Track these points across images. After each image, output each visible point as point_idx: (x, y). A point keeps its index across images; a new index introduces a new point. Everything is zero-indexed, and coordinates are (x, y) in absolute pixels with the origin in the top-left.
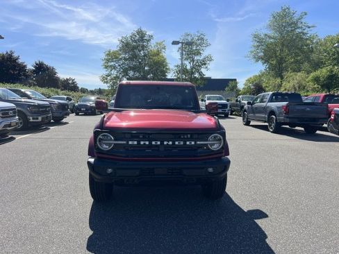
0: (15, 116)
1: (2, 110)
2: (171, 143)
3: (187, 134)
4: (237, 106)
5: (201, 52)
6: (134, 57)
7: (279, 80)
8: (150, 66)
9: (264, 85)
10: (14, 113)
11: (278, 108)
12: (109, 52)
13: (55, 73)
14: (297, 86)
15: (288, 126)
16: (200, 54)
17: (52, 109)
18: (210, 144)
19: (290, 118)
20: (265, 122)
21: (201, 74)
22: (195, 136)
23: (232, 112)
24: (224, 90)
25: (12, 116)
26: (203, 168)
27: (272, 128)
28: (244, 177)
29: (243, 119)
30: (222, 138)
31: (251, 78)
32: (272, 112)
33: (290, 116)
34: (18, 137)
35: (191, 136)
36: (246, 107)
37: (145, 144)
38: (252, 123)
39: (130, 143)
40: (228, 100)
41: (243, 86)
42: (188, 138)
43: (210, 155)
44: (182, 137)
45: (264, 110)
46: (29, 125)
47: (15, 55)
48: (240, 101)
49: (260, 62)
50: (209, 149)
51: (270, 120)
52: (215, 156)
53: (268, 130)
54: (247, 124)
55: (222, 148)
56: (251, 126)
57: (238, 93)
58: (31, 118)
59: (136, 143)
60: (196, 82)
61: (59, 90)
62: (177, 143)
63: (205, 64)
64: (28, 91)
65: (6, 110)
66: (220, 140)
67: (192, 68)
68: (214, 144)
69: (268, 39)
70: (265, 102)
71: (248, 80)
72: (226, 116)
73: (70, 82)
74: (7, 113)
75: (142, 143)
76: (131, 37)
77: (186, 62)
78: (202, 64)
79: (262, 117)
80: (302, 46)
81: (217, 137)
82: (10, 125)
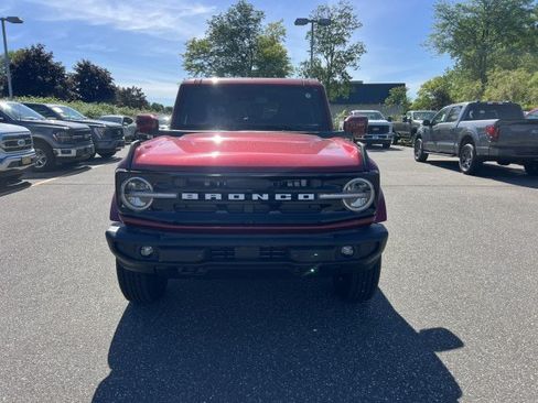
0: (30, 148)
1: (5, 138)
2: (265, 197)
3: (300, 178)
4: (405, 128)
5: (346, 38)
6: (234, 49)
7: (479, 84)
8: (259, 64)
9: (452, 94)
10: (27, 142)
11: (479, 130)
12: (194, 42)
13: (110, 80)
14: (509, 93)
15: (495, 163)
16: (344, 41)
17: (94, 136)
18: (346, 199)
19: (500, 147)
20: (454, 155)
21: (344, 76)
22: (317, 183)
23: (396, 139)
24: (383, 102)
25: (22, 148)
26: (332, 247)
27: (466, 167)
28: (415, 257)
29: (416, 151)
30: (371, 186)
31: (429, 83)
32: (468, 138)
33: (500, 143)
34: (36, 183)
35: (308, 184)
36: (421, 129)
37: (213, 199)
38: (431, 157)
39: (185, 196)
40: (390, 120)
41: (417, 96)
42: (301, 187)
43: (348, 220)
44: (290, 185)
45: (453, 133)
46: (58, 163)
47: (46, 51)
48: (410, 121)
49: (447, 54)
50: (345, 209)
51: (462, 152)
52: (356, 223)
53: (460, 171)
54: (423, 159)
55: (372, 206)
56: (430, 162)
57: (407, 106)
58: (59, 151)
59: (195, 196)
60: (336, 90)
61: (115, 107)
62: (278, 197)
63: (352, 59)
64: (57, 107)
65: (13, 137)
66: (367, 190)
67: (330, 66)
68: (355, 199)
69: (462, 13)
70: (453, 120)
71: (425, 86)
72: (386, 147)
73: (135, 94)
74: (15, 143)
75: (208, 196)
76: (228, 16)
77: (321, 57)
78: (348, 60)
79: (449, 147)
80: (521, 23)
81: (361, 183)
82: (20, 163)
